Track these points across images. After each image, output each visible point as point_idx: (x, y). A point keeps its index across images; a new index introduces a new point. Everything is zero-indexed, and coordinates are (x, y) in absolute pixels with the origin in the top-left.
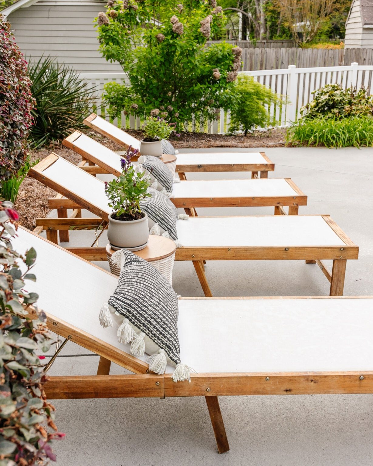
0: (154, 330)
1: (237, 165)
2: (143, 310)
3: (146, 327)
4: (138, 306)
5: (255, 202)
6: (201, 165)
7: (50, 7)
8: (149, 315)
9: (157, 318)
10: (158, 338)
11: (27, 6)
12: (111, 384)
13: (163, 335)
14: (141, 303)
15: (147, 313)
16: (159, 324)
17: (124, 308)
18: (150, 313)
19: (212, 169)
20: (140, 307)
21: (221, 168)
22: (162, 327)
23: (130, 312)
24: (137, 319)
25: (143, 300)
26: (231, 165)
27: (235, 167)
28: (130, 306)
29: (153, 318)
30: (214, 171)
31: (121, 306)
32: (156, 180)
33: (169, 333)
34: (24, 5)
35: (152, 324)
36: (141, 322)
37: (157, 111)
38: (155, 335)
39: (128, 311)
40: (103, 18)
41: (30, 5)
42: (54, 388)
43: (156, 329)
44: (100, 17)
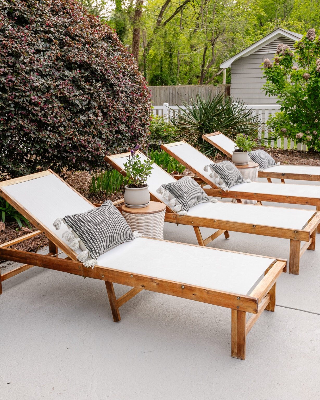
0: (85, 238)
1: (315, 176)
2: (82, 226)
3: (82, 235)
4: (80, 223)
5: (289, 199)
6: (284, 174)
7: (264, 55)
8: (85, 230)
9: (89, 232)
10: (87, 243)
11: (247, 56)
12: (59, 263)
13: (90, 242)
14: (83, 222)
15: (84, 228)
16: (89, 235)
17: (71, 223)
18: (86, 228)
19: (294, 178)
20: (81, 224)
21: (301, 177)
22: (91, 237)
23: (74, 225)
24: (77, 230)
25: (85, 221)
26: (309, 175)
27: (312, 177)
28: (75, 222)
29: (87, 231)
30: (295, 179)
31: (69, 221)
32: (219, 177)
33: (94, 242)
34: (244, 55)
35: (85, 235)
36: (79, 232)
37: (301, 134)
38: (86, 241)
39: (73, 224)
40: (267, 63)
41: (249, 54)
42: (36, 259)
43: (87, 238)
44: (265, 62)
